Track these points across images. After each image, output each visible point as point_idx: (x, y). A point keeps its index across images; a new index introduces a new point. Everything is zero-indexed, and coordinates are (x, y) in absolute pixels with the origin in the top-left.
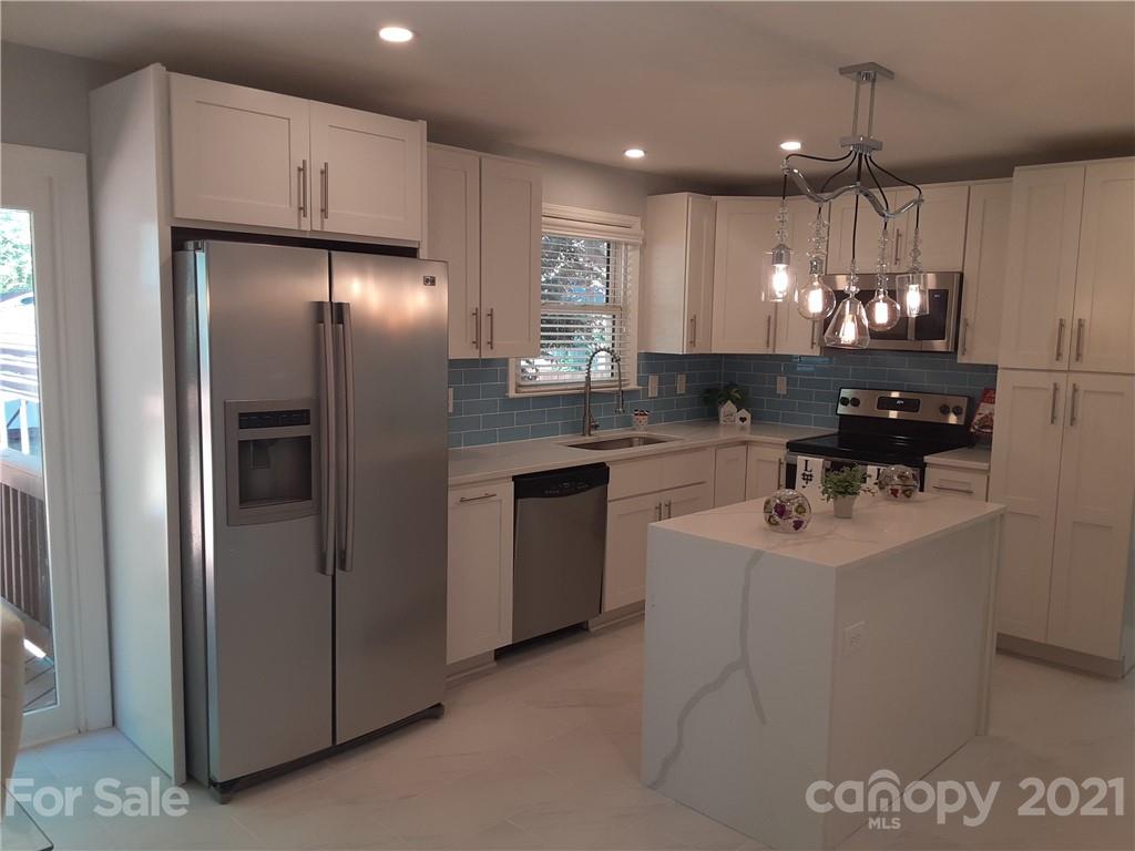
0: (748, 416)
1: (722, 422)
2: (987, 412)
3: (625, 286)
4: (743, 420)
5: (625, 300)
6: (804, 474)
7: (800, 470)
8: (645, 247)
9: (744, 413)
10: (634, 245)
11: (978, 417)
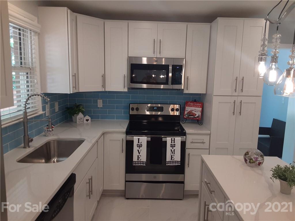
0: (89, 118)
1: (78, 123)
2: (189, 110)
3: (32, 56)
4: (87, 120)
5: (32, 63)
6: (138, 145)
7: (135, 143)
8: (40, 35)
9: (87, 117)
10: (35, 32)
11: (186, 112)
